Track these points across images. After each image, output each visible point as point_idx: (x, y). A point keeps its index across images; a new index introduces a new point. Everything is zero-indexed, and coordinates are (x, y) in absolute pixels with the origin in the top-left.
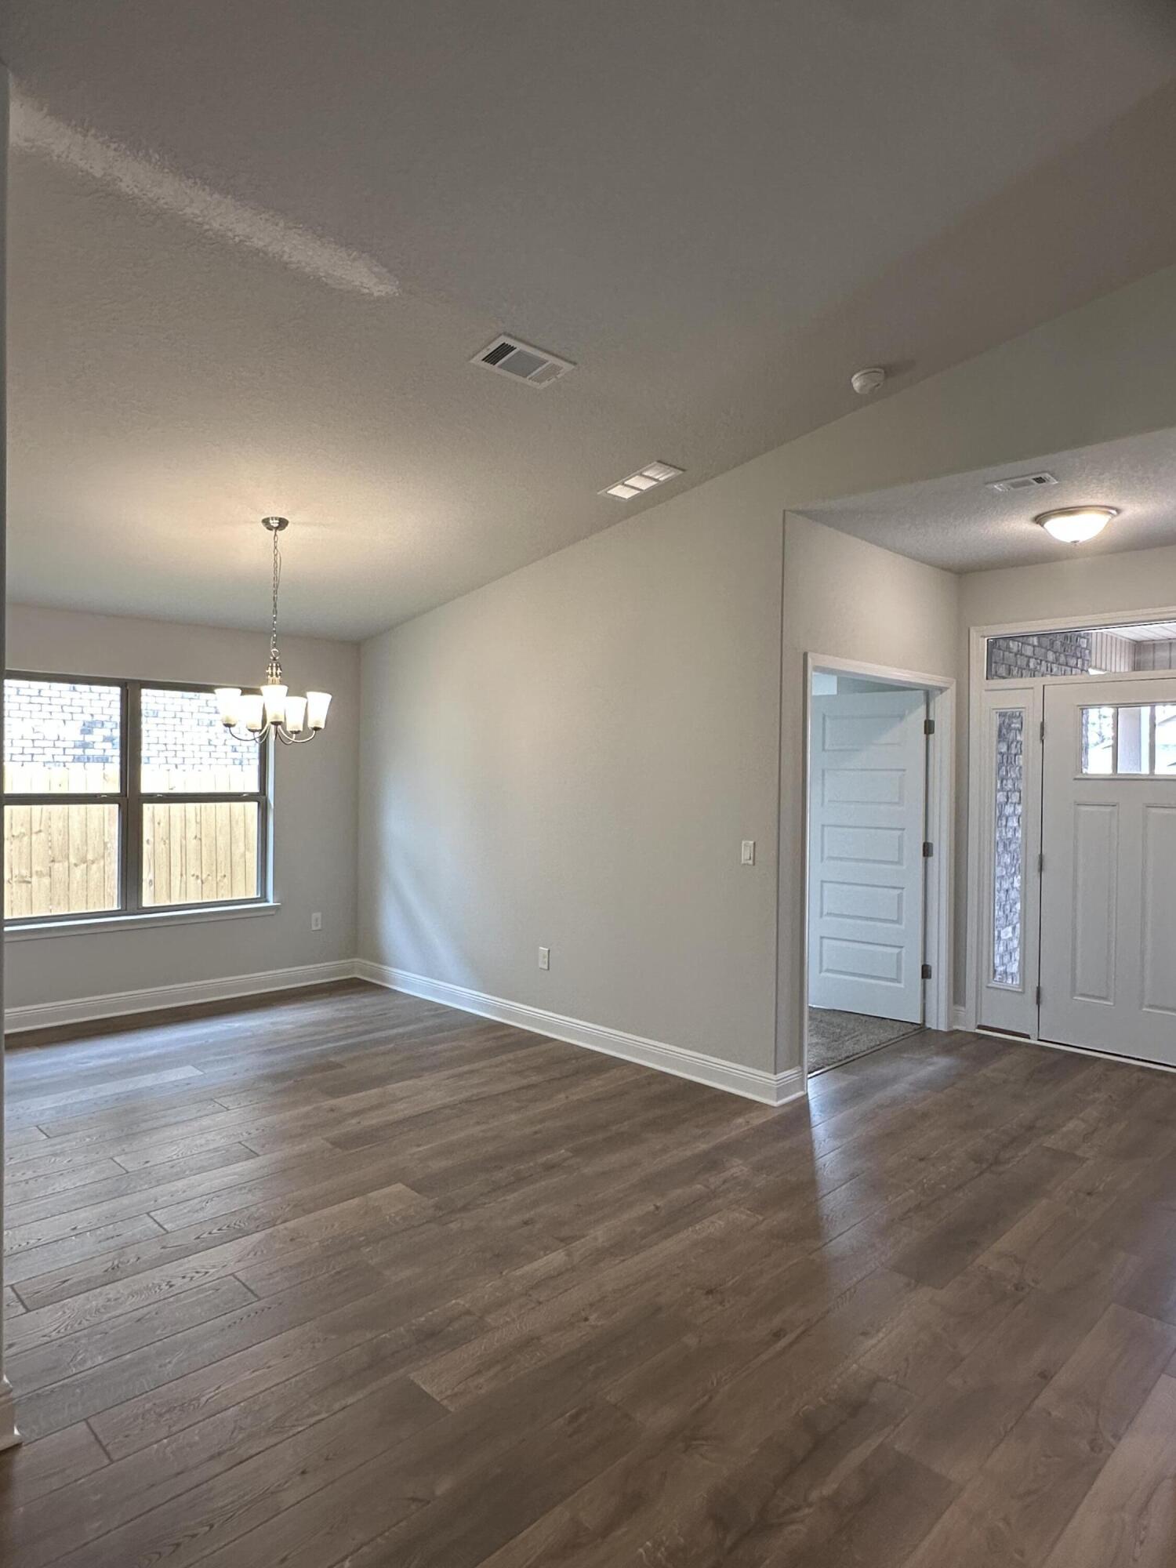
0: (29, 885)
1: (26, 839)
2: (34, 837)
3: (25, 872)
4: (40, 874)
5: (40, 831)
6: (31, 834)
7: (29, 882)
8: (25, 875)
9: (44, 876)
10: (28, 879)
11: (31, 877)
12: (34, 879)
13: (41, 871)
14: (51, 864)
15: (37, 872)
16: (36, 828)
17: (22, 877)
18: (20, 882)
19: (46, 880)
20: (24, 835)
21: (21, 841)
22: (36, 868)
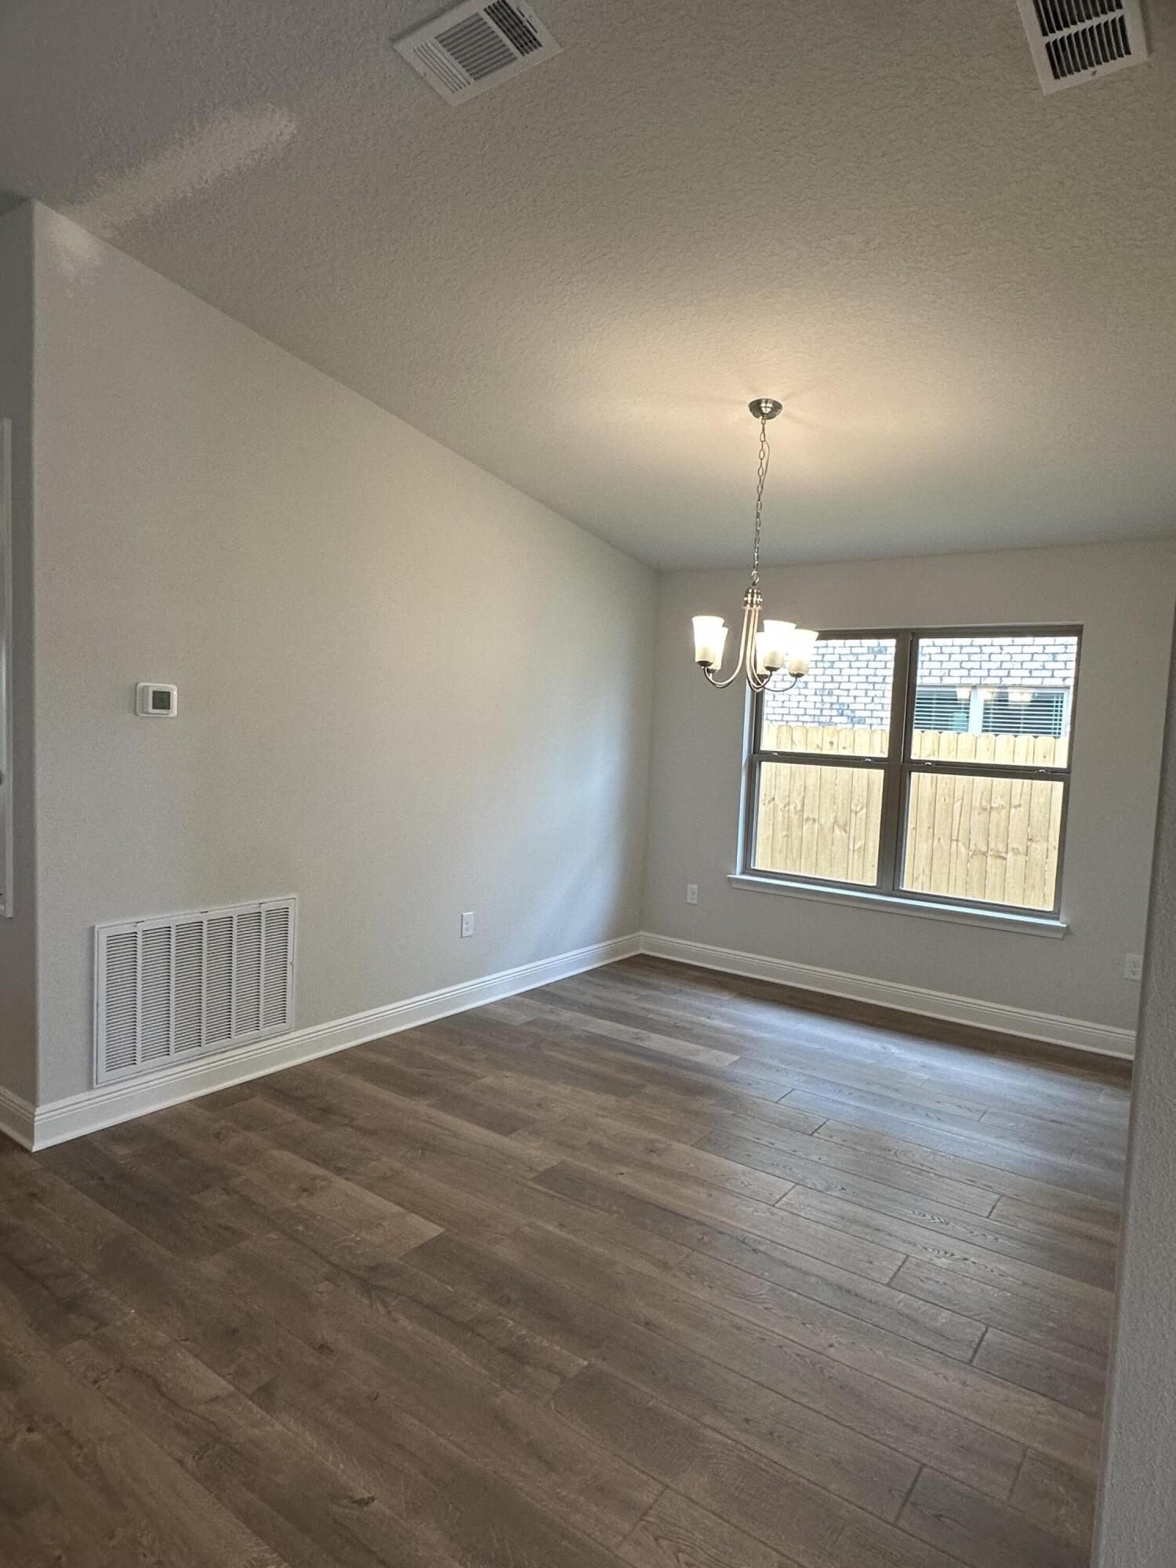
0: (1004, 862)
1: (1004, 812)
2: (1013, 810)
3: (1001, 847)
4: (1016, 852)
5: (1020, 805)
6: (1010, 807)
7: (1005, 859)
8: (1000, 850)
9: (1020, 854)
10: (1004, 855)
11: (1007, 853)
12: (1010, 856)
13: (1017, 849)
14: (1029, 843)
15: (1013, 849)
16: (1015, 802)
17: (998, 851)
18: (996, 856)
19: (1021, 859)
20: (1003, 807)
21: (999, 813)
22: (1013, 844)
